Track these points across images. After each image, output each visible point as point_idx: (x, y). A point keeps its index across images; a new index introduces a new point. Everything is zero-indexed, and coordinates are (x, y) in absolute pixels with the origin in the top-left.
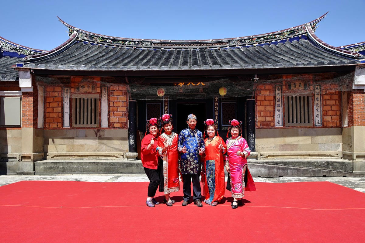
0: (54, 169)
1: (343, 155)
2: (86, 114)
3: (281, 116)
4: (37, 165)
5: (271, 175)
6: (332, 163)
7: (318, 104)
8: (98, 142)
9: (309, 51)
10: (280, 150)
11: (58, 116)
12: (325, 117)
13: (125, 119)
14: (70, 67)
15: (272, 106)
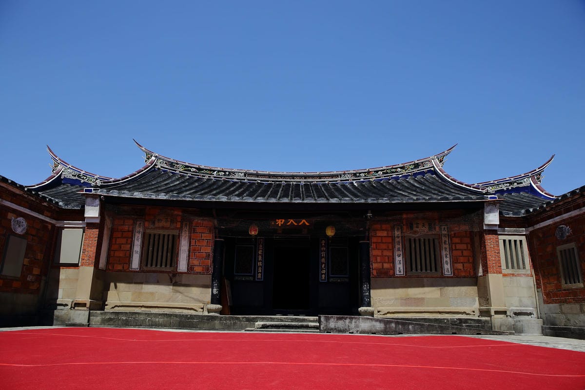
0: (114, 320)
1: (481, 312)
2: (160, 254)
3: (401, 262)
4: (93, 316)
5: (388, 331)
6: (466, 321)
7: (446, 248)
8: (173, 289)
9: (435, 187)
10: (401, 306)
11: (125, 255)
12: (456, 265)
13: (209, 262)
14: (148, 194)
15: (390, 250)
